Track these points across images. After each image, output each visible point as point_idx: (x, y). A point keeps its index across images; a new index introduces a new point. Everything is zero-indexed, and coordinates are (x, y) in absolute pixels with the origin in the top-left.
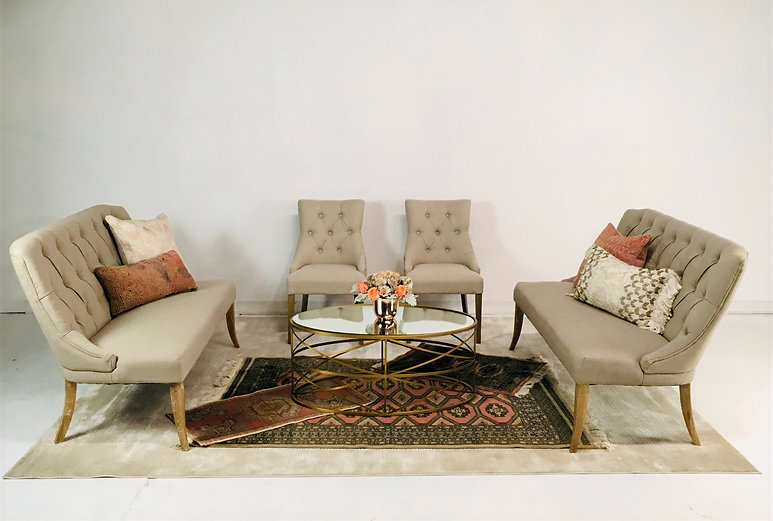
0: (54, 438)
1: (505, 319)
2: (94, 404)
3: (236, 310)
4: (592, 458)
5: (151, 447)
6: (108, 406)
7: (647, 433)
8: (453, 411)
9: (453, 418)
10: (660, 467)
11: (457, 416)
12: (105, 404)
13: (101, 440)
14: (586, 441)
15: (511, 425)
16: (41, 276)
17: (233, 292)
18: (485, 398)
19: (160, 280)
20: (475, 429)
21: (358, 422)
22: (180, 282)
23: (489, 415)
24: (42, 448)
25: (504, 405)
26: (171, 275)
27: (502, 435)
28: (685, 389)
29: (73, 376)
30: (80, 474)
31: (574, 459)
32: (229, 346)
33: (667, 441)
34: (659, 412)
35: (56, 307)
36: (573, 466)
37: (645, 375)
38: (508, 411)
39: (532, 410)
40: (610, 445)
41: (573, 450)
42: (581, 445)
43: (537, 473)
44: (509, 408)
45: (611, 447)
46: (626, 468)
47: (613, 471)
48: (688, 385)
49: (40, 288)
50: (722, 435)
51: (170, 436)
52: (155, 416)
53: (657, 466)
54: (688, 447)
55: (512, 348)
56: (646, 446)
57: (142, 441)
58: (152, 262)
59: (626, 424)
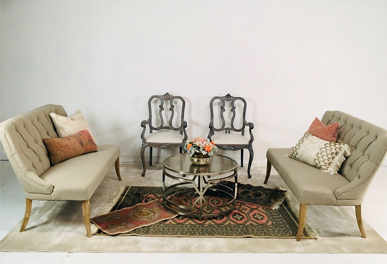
0: (19, 229)
1: (261, 167)
2: (42, 210)
3: (120, 160)
4: (309, 244)
5: (71, 235)
6: (50, 211)
7: (338, 230)
8: (235, 217)
9: (236, 221)
10: (345, 250)
11: (237, 220)
12: (48, 211)
13: (45, 231)
14: (306, 235)
15: (266, 225)
16: (14, 142)
17: (119, 152)
18: (252, 210)
19: (78, 146)
20: (247, 227)
21: (185, 222)
22: (89, 147)
23: (254, 220)
24: (12, 235)
25: (262, 214)
26: (84, 143)
27: (262, 231)
28: (358, 208)
29: (31, 196)
30: (32, 250)
31: (299, 245)
32: (116, 179)
33: (349, 235)
34: (344, 219)
35: (21, 158)
36: (298, 249)
37: (338, 200)
38: (264, 218)
39: (277, 217)
40: (319, 237)
41: (298, 240)
42: (304, 237)
43: (279, 253)
44: (265, 215)
45: (319, 238)
46: (327, 250)
47: (320, 252)
48: (360, 205)
49: (13, 148)
50: (378, 233)
51: (82, 229)
52: (74, 218)
53: (344, 249)
54: (359, 239)
55: (265, 183)
56: (338, 238)
57: (67, 232)
58: (75, 136)
59: (326, 226)
